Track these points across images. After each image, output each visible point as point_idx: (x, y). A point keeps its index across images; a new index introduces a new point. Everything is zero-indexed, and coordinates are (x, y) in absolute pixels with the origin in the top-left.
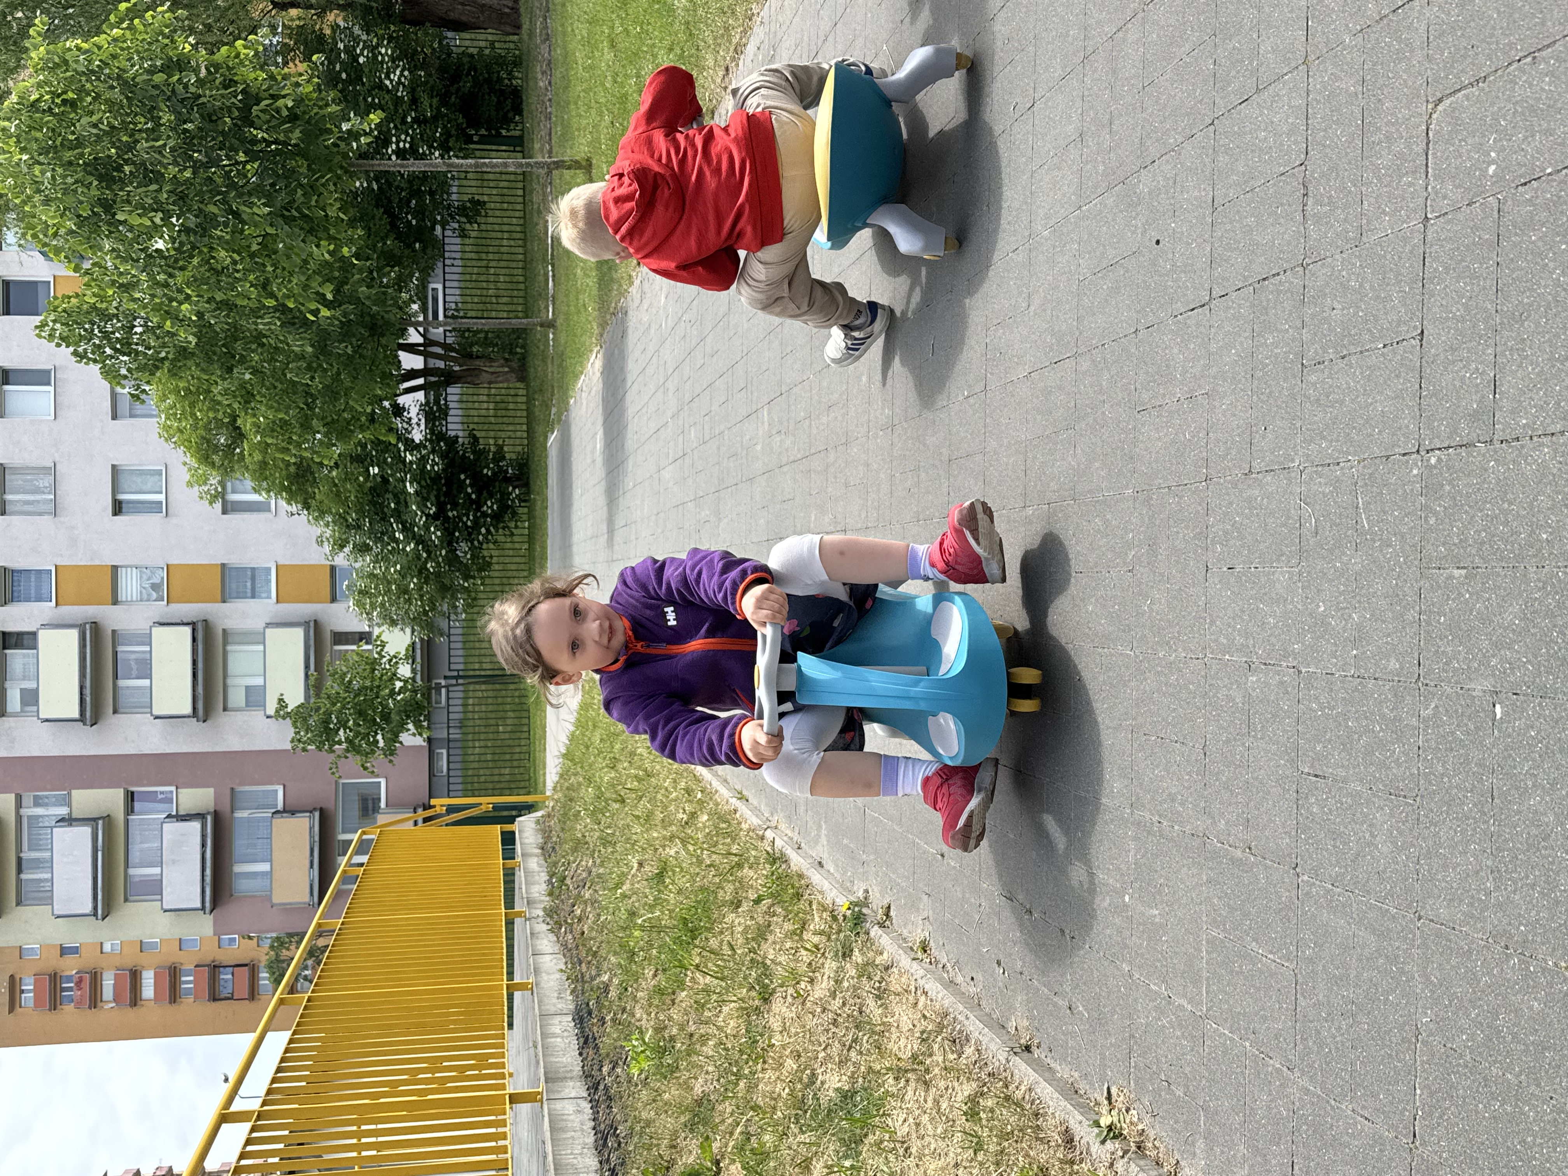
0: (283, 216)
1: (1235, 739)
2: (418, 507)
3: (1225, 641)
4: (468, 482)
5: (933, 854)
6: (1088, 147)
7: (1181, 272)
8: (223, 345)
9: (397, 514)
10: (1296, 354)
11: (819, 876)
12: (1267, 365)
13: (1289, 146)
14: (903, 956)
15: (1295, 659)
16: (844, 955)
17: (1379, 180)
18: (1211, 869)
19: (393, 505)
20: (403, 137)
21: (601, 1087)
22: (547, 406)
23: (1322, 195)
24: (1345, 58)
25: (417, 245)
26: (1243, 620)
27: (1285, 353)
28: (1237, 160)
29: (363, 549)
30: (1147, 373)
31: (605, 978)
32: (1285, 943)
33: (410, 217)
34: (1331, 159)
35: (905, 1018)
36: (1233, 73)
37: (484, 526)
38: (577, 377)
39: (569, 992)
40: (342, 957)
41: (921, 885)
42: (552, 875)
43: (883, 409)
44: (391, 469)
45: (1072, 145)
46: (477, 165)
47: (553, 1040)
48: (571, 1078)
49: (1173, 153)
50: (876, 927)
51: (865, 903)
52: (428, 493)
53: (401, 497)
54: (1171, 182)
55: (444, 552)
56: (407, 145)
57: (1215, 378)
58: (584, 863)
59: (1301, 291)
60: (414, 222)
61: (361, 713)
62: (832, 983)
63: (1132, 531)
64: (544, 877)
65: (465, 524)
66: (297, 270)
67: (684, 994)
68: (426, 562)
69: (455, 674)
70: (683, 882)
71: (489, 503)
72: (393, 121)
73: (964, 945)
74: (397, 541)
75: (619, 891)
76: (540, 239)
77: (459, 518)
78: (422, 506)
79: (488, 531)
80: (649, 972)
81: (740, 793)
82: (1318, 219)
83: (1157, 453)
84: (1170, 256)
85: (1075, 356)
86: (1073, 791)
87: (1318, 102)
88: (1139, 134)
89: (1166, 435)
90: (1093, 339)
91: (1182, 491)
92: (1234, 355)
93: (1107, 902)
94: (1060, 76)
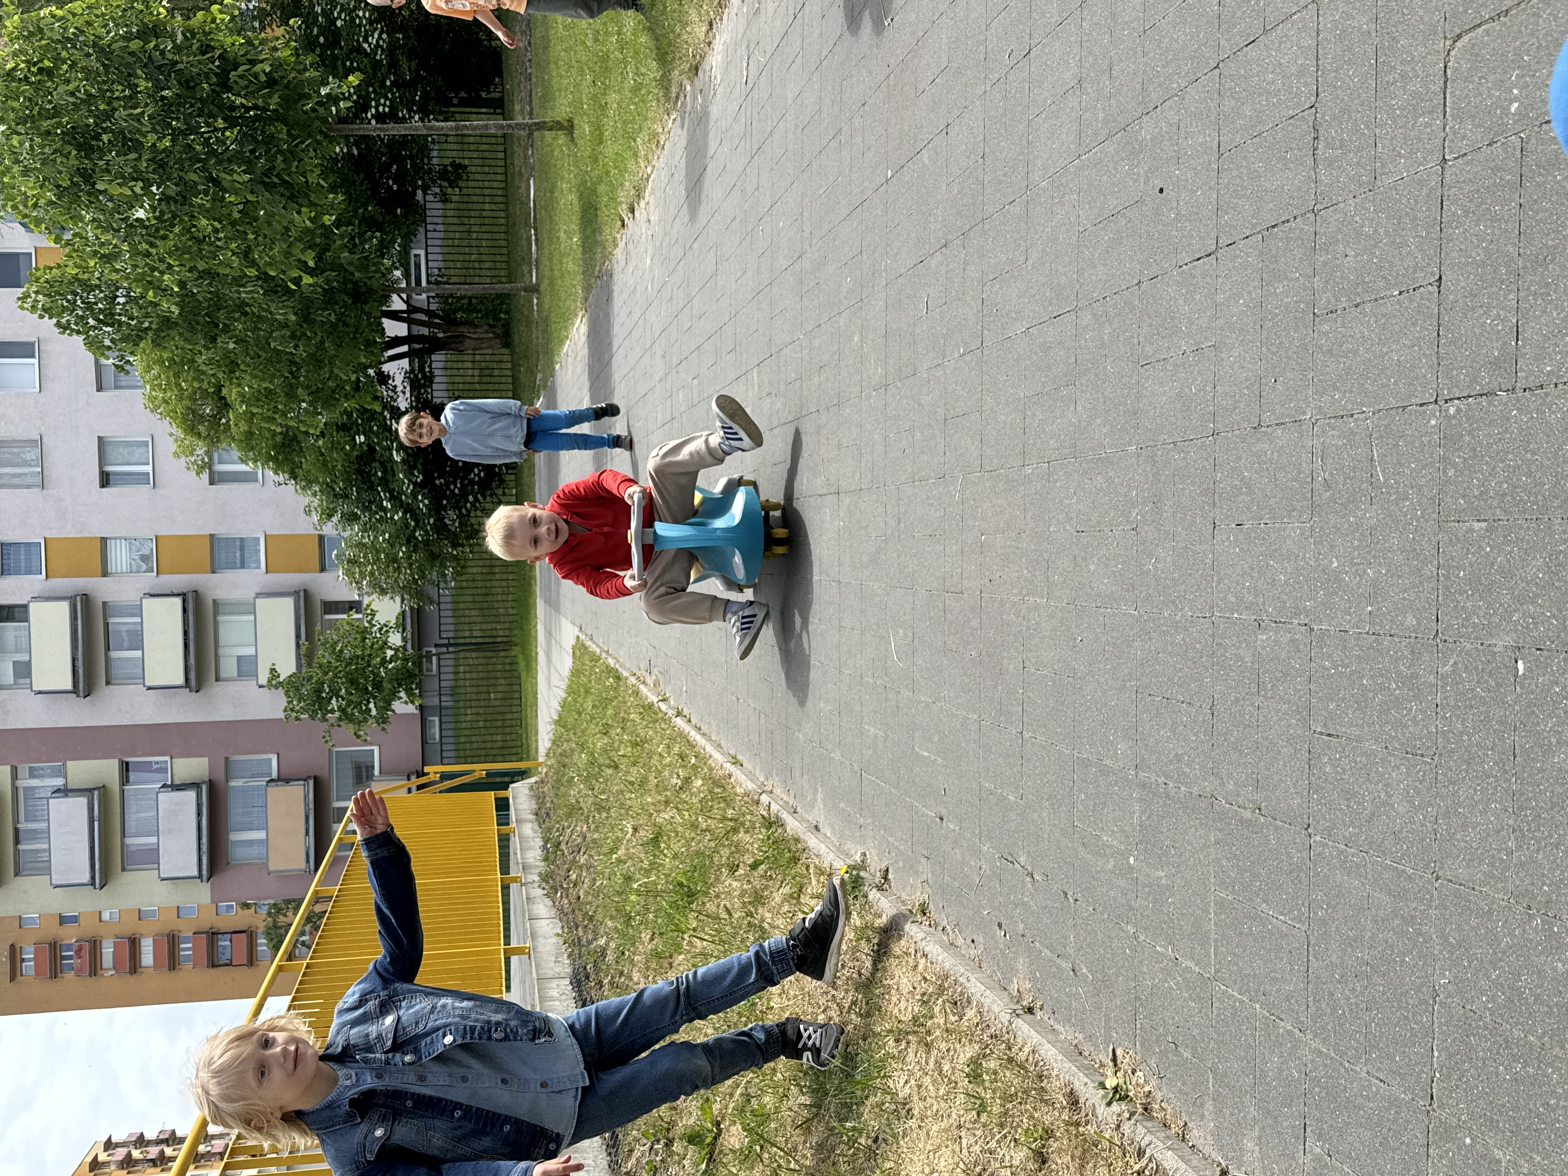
0: (263, 183)
1: (1244, 699)
2: (405, 476)
5: (931, 817)
6: (1087, 94)
7: (1186, 221)
8: (206, 314)
9: (384, 481)
10: (1307, 303)
11: (815, 840)
12: (1277, 315)
13: (1298, 88)
14: (904, 920)
15: (1307, 616)
17: (1394, 122)
18: (1220, 830)
19: (380, 474)
20: (382, 101)
22: (532, 373)
23: (1333, 138)
25: (399, 211)
26: (1253, 577)
27: (1296, 302)
28: (1243, 104)
29: (350, 518)
30: (1151, 325)
32: (1297, 905)
33: (391, 182)
34: (1342, 100)
35: (905, 980)
36: (1239, 14)
37: (471, 493)
38: (562, 343)
39: (566, 955)
40: (340, 923)
41: (919, 848)
42: (546, 841)
43: (876, 368)
44: (378, 438)
45: (1070, 92)
46: (457, 128)
47: (551, 1003)
49: (1176, 98)
50: (874, 890)
51: (862, 866)
52: (415, 461)
53: (387, 465)
54: (1174, 129)
55: (432, 521)
56: (387, 110)
57: (1222, 329)
58: (578, 828)
59: (1312, 238)
60: (395, 187)
61: (353, 682)
63: (1136, 488)
64: (539, 841)
65: (453, 491)
66: (278, 237)
67: (681, 957)
68: (414, 531)
69: (446, 641)
70: (677, 846)
72: (372, 85)
73: (964, 907)
74: (384, 510)
75: (614, 856)
76: (521, 203)
77: (447, 485)
78: (409, 473)
79: (476, 499)
80: (646, 936)
81: (734, 758)
82: (1329, 163)
83: (1162, 408)
84: (1174, 204)
85: (1075, 310)
86: (1075, 752)
87: (1329, 42)
88: (1141, 80)
89: (1171, 389)
90: (1094, 292)
91: (1188, 446)
92: (1242, 304)
93: (1111, 864)
94: (1057, 21)
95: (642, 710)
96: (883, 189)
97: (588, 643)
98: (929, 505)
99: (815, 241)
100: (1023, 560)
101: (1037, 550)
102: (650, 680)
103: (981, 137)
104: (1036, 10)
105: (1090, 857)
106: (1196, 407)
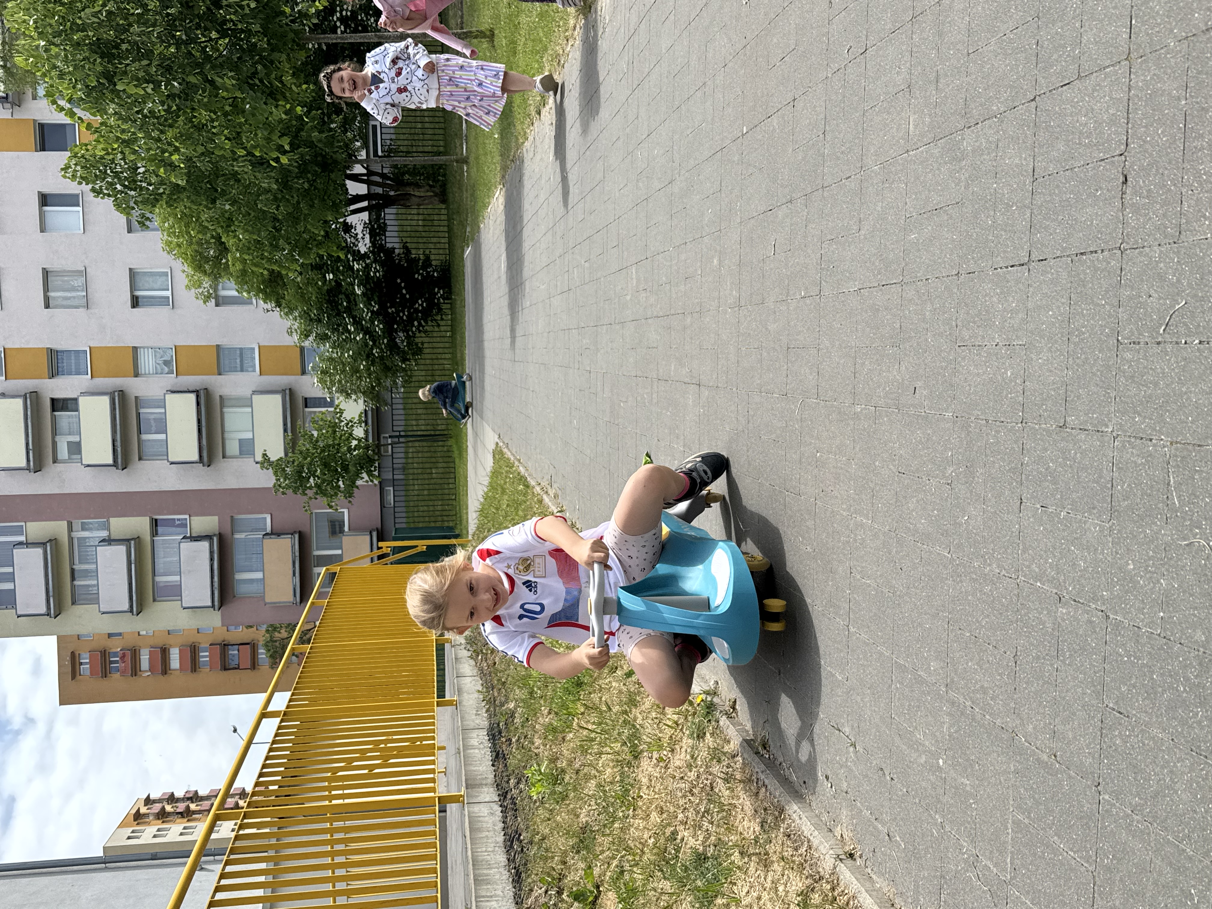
1: (1044, 658)
2: (365, 306)
4: (403, 285)
5: (771, 670)
6: (916, 98)
7: (1001, 230)
8: (208, 182)
9: (349, 310)
10: (1112, 330)
12: (1084, 333)
13: (1109, 135)
14: (747, 750)
15: (1104, 604)
16: (698, 736)
17: (1201, 184)
18: (1019, 762)
19: (345, 304)
20: (345, 7)
21: (509, 797)
22: (463, 226)
23: (1141, 188)
24: (1169, 61)
26: (1055, 556)
27: (1101, 326)
28: (1057, 138)
29: (323, 338)
30: (968, 313)
31: (512, 705)
32: (1085, 847)
34: (1151, 155)
35: (749, 804)
36: (1055, 56)
37: (416, 319)
38: (486, 206)
39: (484, 710)
40: (311, 677)
41: (762, 692)
43: (731, 290)
44: (343, 275)
45: (901, 93)
47: (472, 751)
48: (486, 785)
49: (996, 120)
50: (724, 717)
51: (715, 693)
52: (372, 295)
53: (351, 297)
54: (993, 146)
55: (385, 341)
57: (1032, 332)
59: (1119, 272)
61: (326, 465)
62: (688, 757)
63: (952, 450)
65: (402, 318)
66: (261, 126)
67: (571, 735)
68: (372, 349)
69: (398, 434)
71: (420, 302)
74: (349, 332)
77: (397, 313)
78: (368, 304)
79: (420, 324)
80: (545, 710)
82: (1136, 210)
83: (976, 387)
84: (992, 213)
85: (901, 284)
86: (894, 657)
87: (1140, 99)
88: (963, 96)
89: (984, 373)
90: (919, 272)
91: (999, 426)
92: (1051, 316)
93: (923, 759)
94: (890, 29)
96: (738, 141)
97: (505, 450)
98: (773, 415)
99: (683, 172)
100: (852, 482)
101: (864, 478)
102: (551, 492)
103: (822, 116)
104: (872, 15)
105: (905, 747)
106: (1007, 395)
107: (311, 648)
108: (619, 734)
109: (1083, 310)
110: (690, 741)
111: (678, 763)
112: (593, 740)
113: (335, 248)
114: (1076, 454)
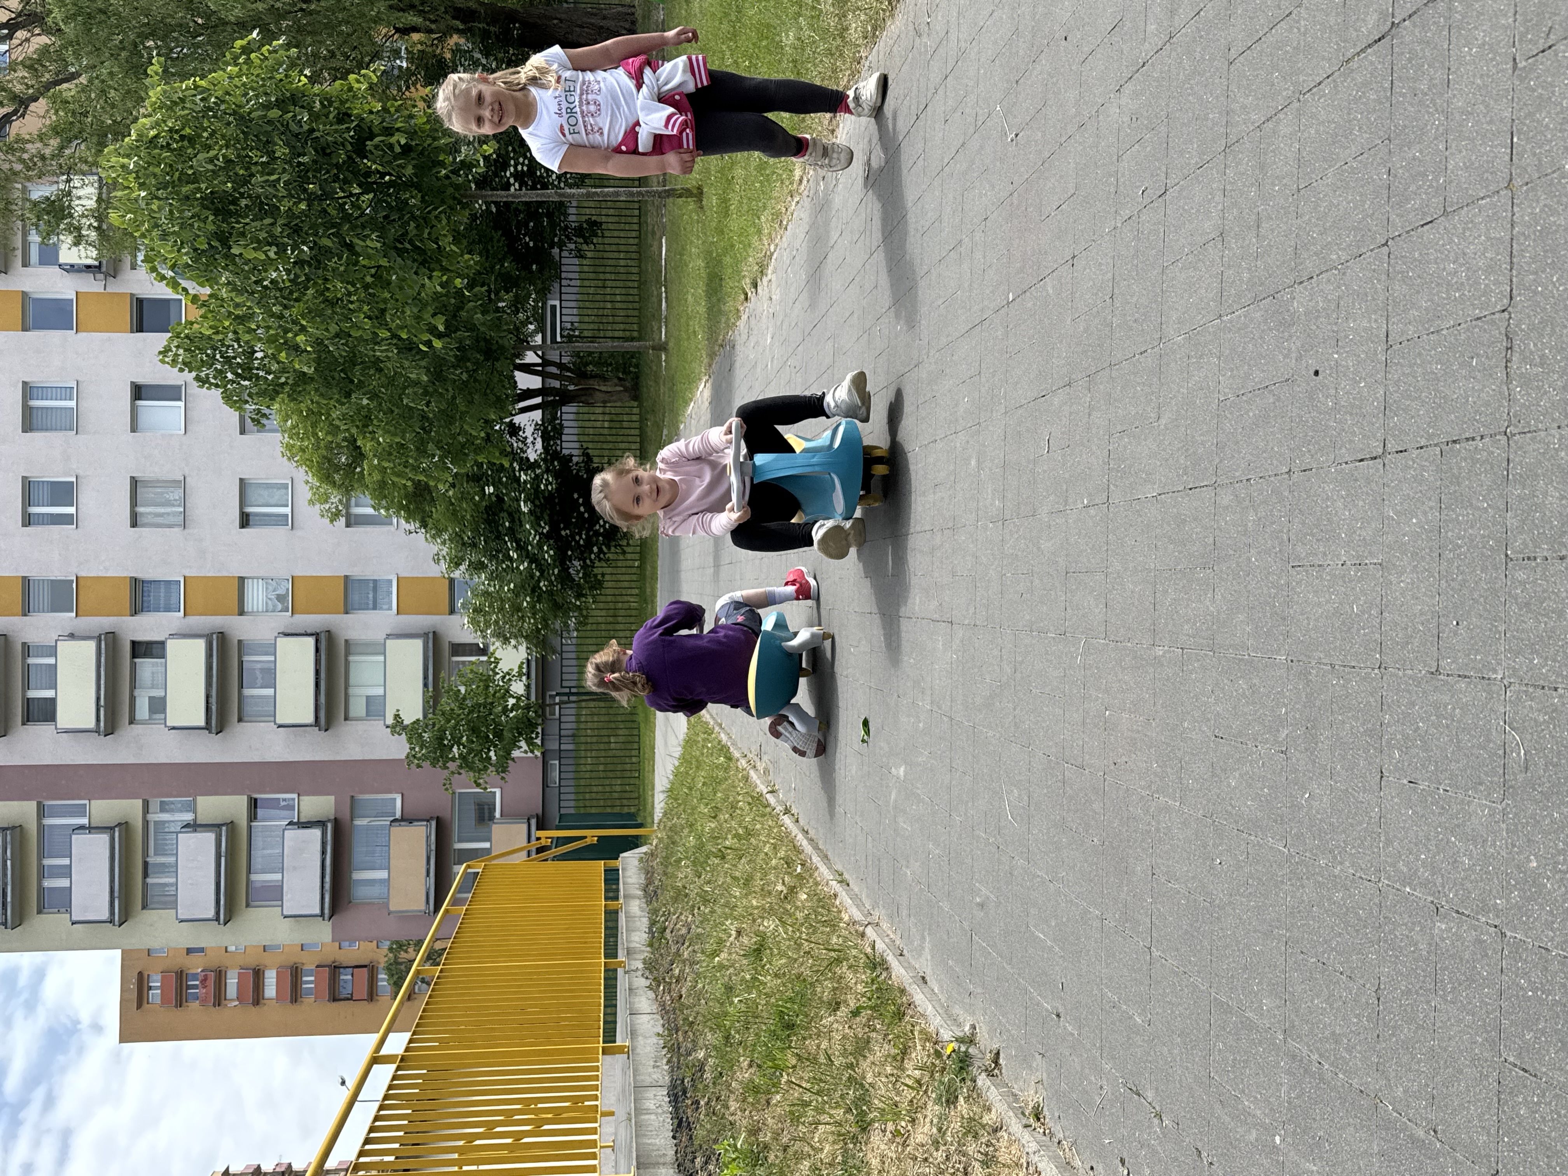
0: (396, 248)
1: (1417, 993)
2: (532, 527)
3: (1405, 870)
4: (581, 501)
5: (1047, 1010)
6: (1230, 249)
7: (1346, 413)
8: (342, 371)
9: (511, 532)
10: (1497, 541)
11: (921, 996)
12: (1460, 547)
13: (1486, 285)
14: (1014, 1120)
15: (1498, 917)
16: (948, 1101)
18: (1384, 1140)
19: (507, 524)
20: (521, 160)
22: (659, 427)
23: (1531, 353)
25: (534, 267)
26: (1429, 851)
27: (1483, 536)
28: (1418, 292)
29: (477, 567)
30: (1304, 523)
31: (701, 1054)
33: (527, 239)
34: (1544, 310)
36: (1413, 188)
37: (596, 545)
38: (687, 404)
39: (665, 1061)
40: (440, 1010)
41: (1034, 1040)
42: (653, 923)
43: (993, 499)
44: (506, 488)
45: (1211, 243)
47: (647, 1117)
48: (664, 1164)
49: (1336, 272)
50: (984, 1075)
51: (970, 1040)
52: (542, 513)
53: (515, 516)
54: (1333, 306)
55: (556, 571)
56: (525, 168)
57: (1390, 547)
58: (683, 917)
59: (1505, 465)
60: (531, 244)
61: (474, 730)
62: (935, 1130)
63: (1286, 706)
64: (645, 922)
65: (578, 542)
66: (410, 301)
67: (778, 1097)
68: (539, 581)
69: (567, 690)
70: (780, 964)
72: (511, 145)
73: (1083, 1126)
74: (511, 559)
75: (717, 959)
76: (654, 260)
77: (572, 536)
78: (536, 525)
79: (600, 550)
80: (744, 1062)
81: (841, 875)
82: (1526, 381)
83: (1316, 620)
84: (1332, 392)
85: (1214, 486)
86: (1212, 991)
87: (1527, 238)
88: (1293, 243)
89: (1328, 602)
90: (1236, 471)
91: (1349, 673)
92: (1415, 524)
93: (1254, 1135)
94: (1197, 163)
95: (750, 800)
96: (1002, 311)
98: (1047, 660)
99: (932, 352)
100: (1153, 750)
101: (1168, 745)
102: (761, 766)
103: (1110, 275)
104: (1173, 148)
105: (1227, 1119)
106: (1358, 630)
107: (441, 971)
108: (842, 1096)
109: (1458, 516)
110: (936, 1107)
111: (920, 1138)
112: (806, 1104)
113: (497, 454)
114: (1454, 709)
